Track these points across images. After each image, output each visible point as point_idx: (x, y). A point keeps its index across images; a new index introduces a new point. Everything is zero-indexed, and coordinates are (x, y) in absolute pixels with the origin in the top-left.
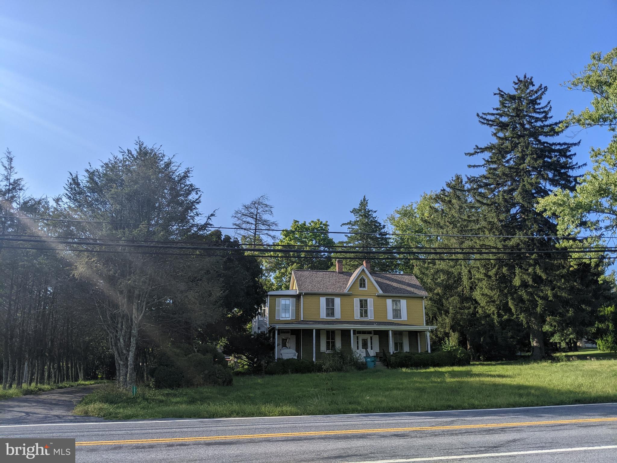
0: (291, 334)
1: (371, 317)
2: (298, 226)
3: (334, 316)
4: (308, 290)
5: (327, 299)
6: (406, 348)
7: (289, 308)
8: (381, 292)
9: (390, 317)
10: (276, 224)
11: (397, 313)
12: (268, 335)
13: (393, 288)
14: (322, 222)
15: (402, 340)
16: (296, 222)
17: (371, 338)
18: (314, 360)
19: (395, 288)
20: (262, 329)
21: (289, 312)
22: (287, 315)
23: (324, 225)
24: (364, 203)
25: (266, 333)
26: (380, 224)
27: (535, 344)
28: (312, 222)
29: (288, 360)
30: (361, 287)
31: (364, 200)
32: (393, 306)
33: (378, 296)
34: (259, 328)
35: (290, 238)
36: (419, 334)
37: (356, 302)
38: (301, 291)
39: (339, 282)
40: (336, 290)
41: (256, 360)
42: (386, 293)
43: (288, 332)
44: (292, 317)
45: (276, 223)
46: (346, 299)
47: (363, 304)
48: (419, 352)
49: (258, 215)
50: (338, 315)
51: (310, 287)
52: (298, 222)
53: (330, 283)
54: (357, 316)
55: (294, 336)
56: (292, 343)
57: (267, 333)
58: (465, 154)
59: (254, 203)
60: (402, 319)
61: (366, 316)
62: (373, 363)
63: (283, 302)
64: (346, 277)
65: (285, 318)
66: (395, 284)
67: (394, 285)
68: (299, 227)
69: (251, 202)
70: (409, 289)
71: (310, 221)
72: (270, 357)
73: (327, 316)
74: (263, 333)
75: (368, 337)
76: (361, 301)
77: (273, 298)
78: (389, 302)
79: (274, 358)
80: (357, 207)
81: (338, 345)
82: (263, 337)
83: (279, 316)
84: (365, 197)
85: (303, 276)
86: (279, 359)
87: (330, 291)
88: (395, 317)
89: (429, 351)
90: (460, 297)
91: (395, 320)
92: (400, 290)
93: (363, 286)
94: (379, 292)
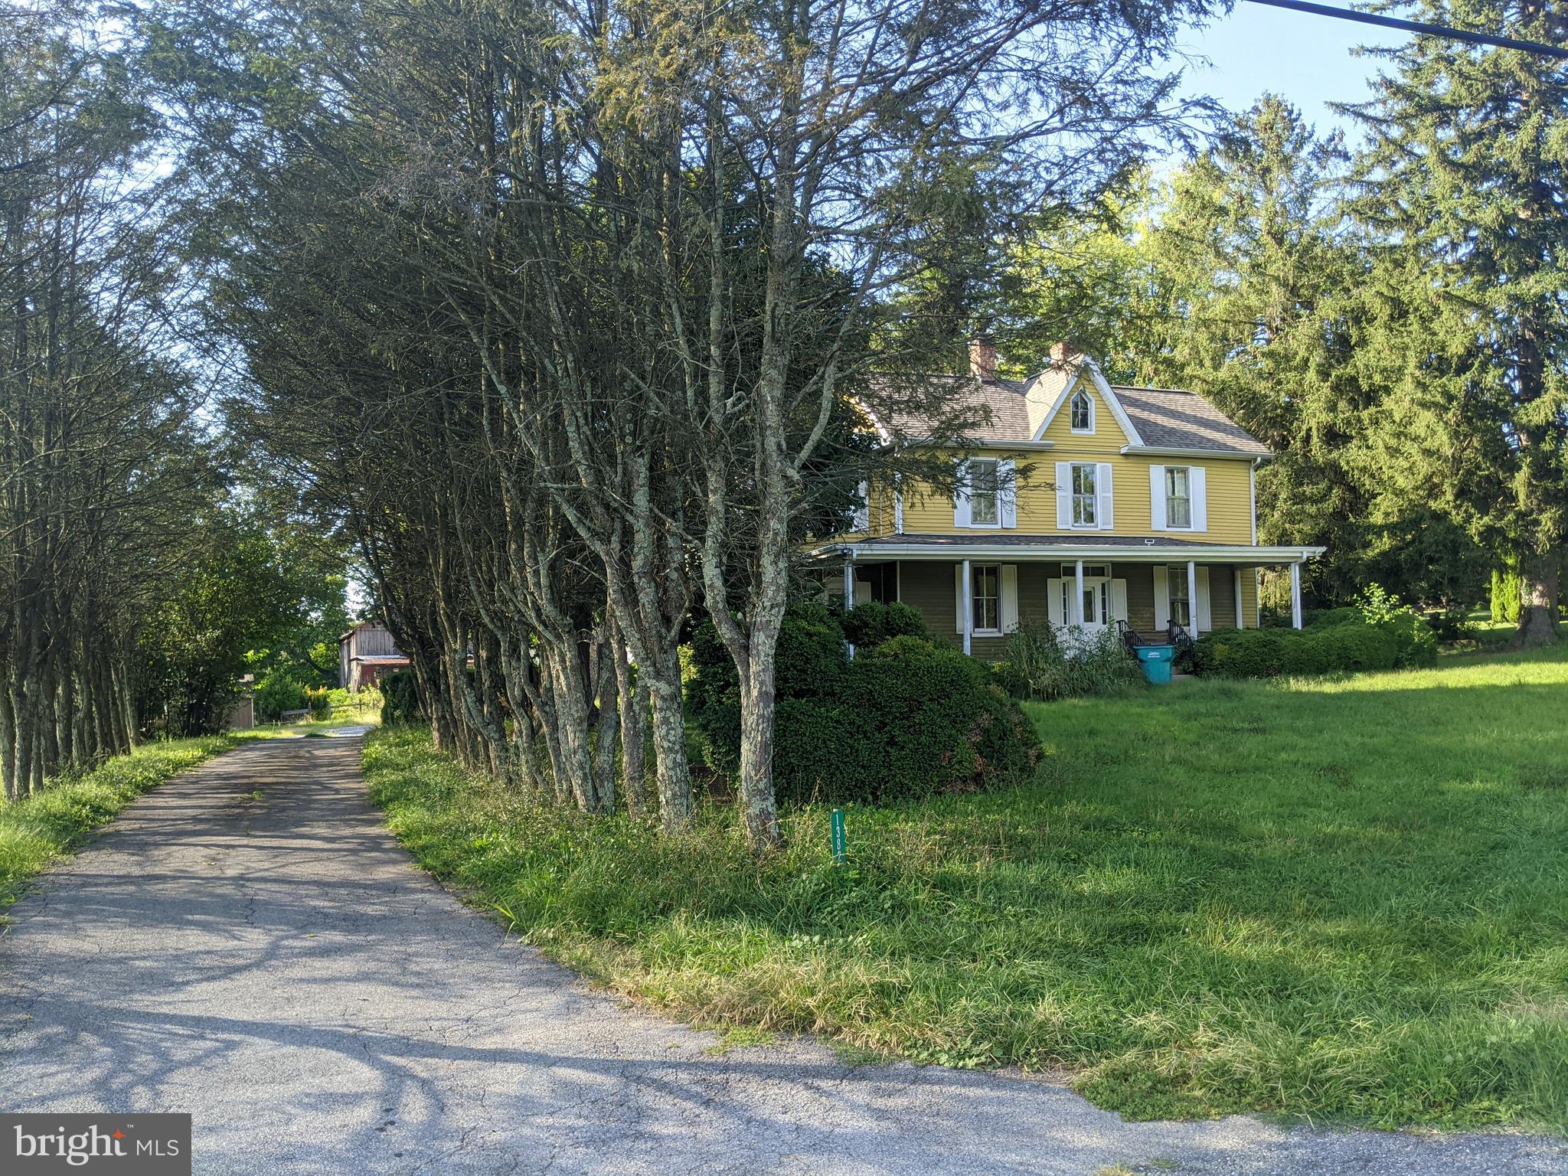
1: (1104, 523)
3: (994, 520)
5: (973, 464)
6: (1203, 618)
8: (1136, 442)
9: (1158, 522)
11: (1178, 509)
17: (1103, 586)
19: (1172, 432)
27: (1536, 602)
30: (1076, 425)
32: (1167, 486)
33: (1125, 455)
36: (1238, 574)
37: (1063, 474)
38: (896, 439)
40: (1003, 436)
42: (1152, 444)
47: (1082, 484)
48: (1240, 626)
50: (1008, 517)
54: (1064, 520)
60: (1192, 529)
61: (1091, 519)
64: (1009, 395)
73: (975, 521)
75: (1096, 584)
76: (1076, 470)
78: (1157, 473)
81: (1010, 610)
87: (985, 438)
88: (1172, 521)
89: (1297, 623)
90: (1292, 466)
91: (1175, 532)
92: (1185, 438)
93: (1083, 422)
94: (1132, 444)
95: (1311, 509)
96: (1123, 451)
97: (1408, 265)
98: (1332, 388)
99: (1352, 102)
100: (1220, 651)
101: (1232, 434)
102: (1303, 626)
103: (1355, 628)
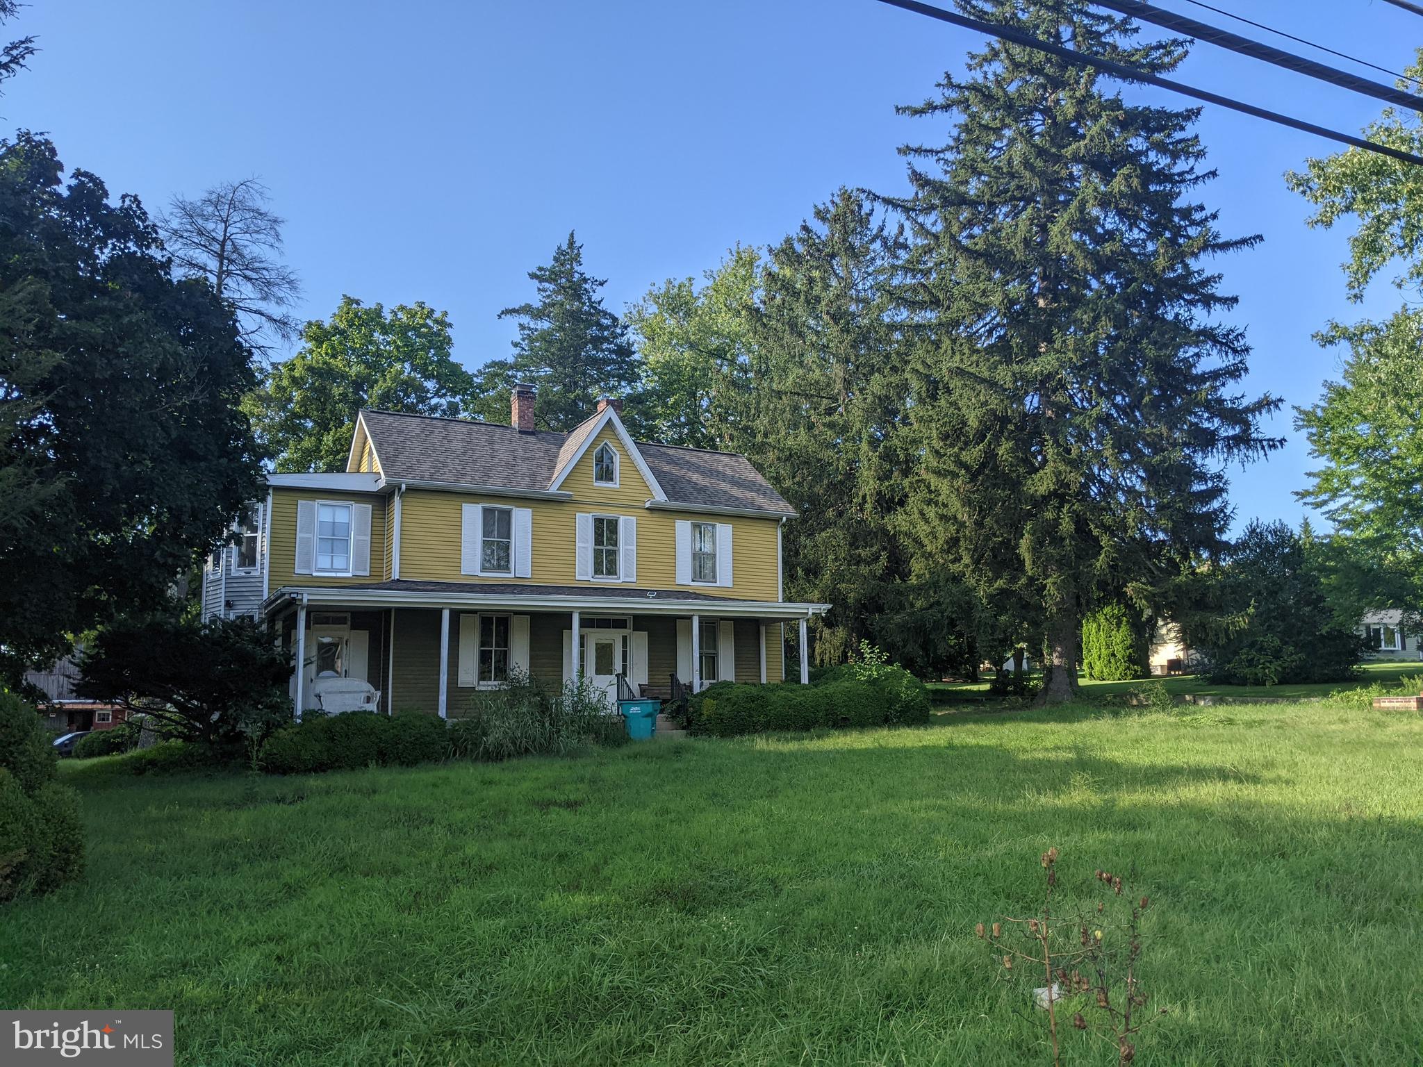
0: (353, 627)
1: (626, 576)
2: (356, 315)
3: (507, 568)
4: (422, 478)
5: (485, 510)
6: (727, 672)
7: (348, 535)
8: (660, 497)
9: (684, 576)
10: (291, 282)
11: (703, 564)
12: (264, 627)
13: (695, 489)
14: (432, 311)
15: (715, 647)
16: (350, 301)
17: (625, 638)
18: (442, 713)
19: (703, 489)
20: (241, 610)
21: (347, 552)
22: (339, 562)
23: (436, 321)
24: (569, 255)
25: (256, 618)
26: (615, 319)
27: (1056, 662)
28: (402, 308)
29: (346, 718)
30: (599, 478)
31: (571, 243)
32: (694, 541)
33: (651, 509)
34: (229, 605)
35: (333, 348)
36: (763, 629)
37: (584, 524)
38: (396, 480)
39: (524, 459)
40: (519, 484)
41: (215, 716)
42: (676, 500)
43: (342, 621)
44: (356, 567)
45: (292, 277)
46: (551, 516)
47: (606, 531)
48: (764, 680)
49: (229, 243)
50: (522, 565)
51: (425, 466)
52: (358, 303)
53: (497, 460)
54: (584, 572)
55: (364, 636)
56: (355, 656)
57: (261, 622)
58: (898, 109)
59: (214, 197)
60: (718, 584)
61: (612, 571)
62: (649, 719)
63: (325, 513)
64: (544, 446)
65: (332, 570)
66: (696, 478)
67: (694, 479)
68: (360, 318)
69: (205, 196)
70: (739, 492)
71: (394, 306)
72: (274, 708)
73: (484, 569)
74: (244, 623)
75: (613, 637)
76: (599, 522)
77: (286, 498)
78: (683, 528)
79: (292, 711)
80: (549, 263)
81: (520, 661)
82: (249, 632)
83: (307, 564)
84: (572, 235)
85: (399, 432)
86: (307, 714)
87: (496, 485)
88: (698, 574)
89: (805, 679)
90: (848, 529)
91: (699, 586)
92: (715, 496)
93: (606, 474)
94: (657, 499)
95: (864, 570)
96: (647, 505)
97: (944, 346)
98: (880, 457)
99: (903, 198)
100: (709, 706)
101: (765, 494)
102: (810, 680)
103: (846, 684)
